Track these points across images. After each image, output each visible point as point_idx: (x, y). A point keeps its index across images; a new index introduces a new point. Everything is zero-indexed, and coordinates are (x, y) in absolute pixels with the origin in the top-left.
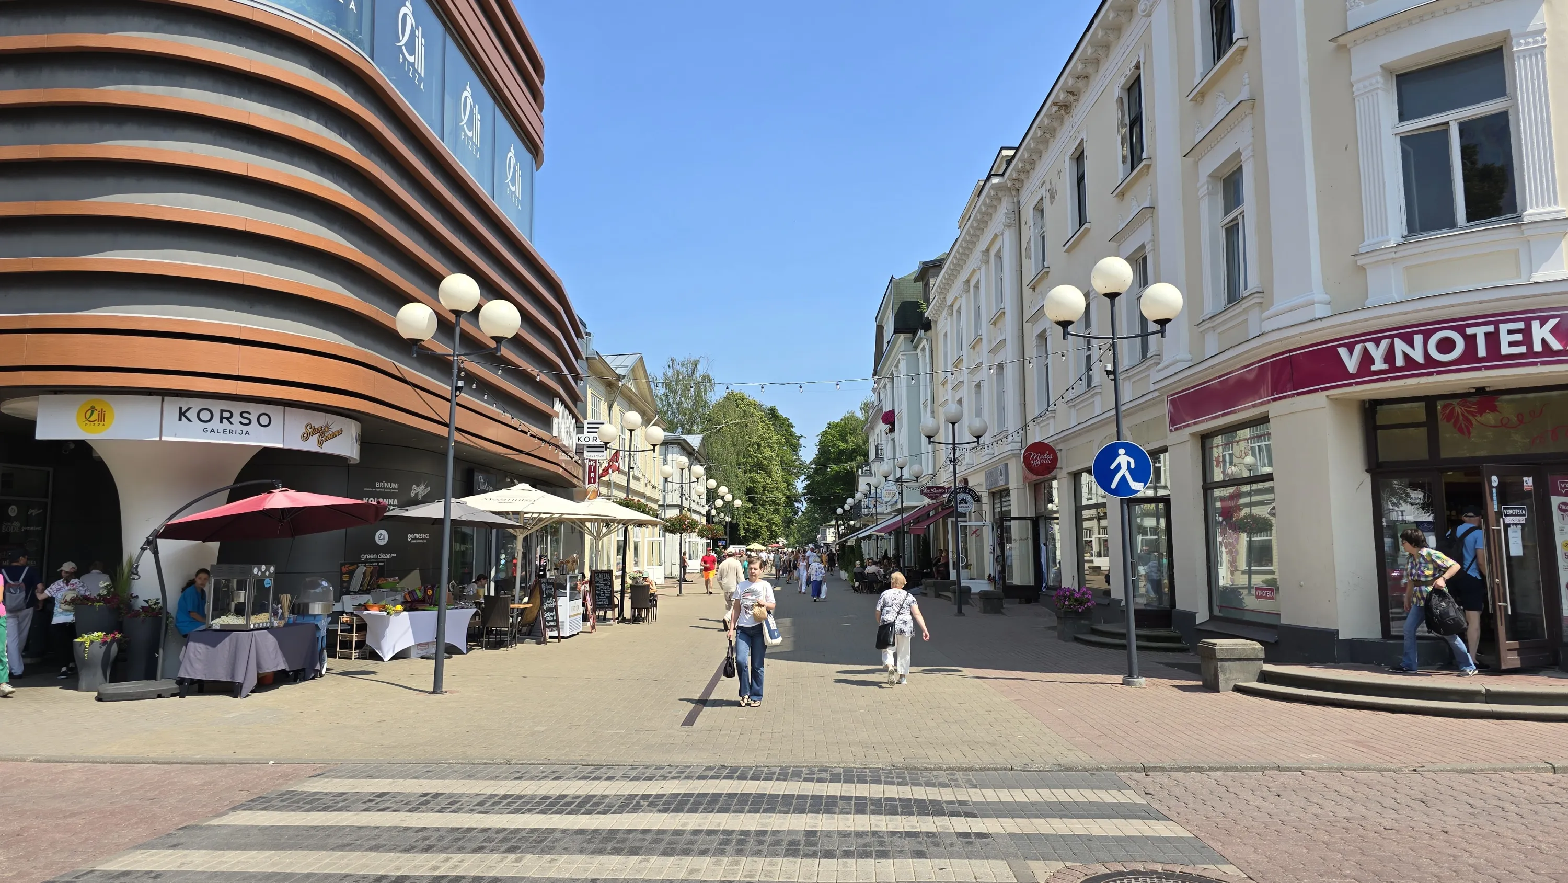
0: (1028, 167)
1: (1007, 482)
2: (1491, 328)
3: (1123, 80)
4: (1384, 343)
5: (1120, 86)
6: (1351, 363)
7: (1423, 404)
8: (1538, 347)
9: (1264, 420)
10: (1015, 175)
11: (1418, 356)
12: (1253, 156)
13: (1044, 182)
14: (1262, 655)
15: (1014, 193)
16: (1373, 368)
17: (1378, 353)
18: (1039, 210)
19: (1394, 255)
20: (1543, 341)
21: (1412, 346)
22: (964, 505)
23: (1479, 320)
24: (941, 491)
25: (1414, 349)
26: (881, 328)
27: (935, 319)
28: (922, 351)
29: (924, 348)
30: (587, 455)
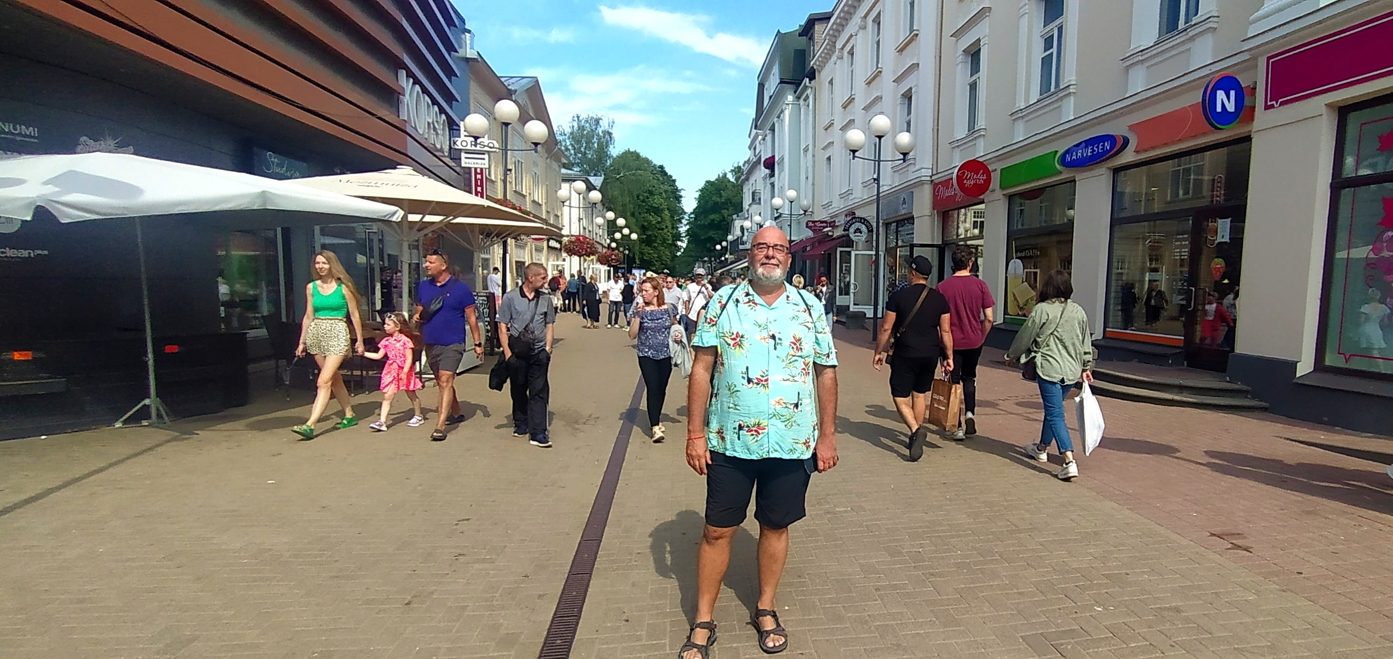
1: (911, 210)
22: (859, 234)
24: (824, 225)
26: (761, 86)
27: (820, 69)
28: (805, 100)
29: (807, 97)
30: (465, 162)
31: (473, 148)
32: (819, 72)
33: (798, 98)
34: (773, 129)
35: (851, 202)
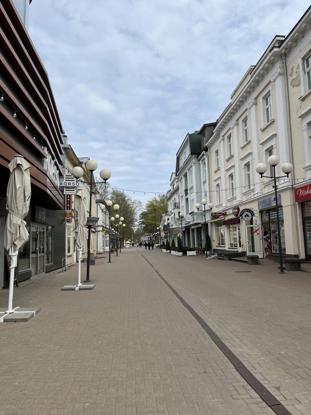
1: (280, 203)
15: (283, 58)
18: (307, 59)
22: (248, 217)
24: (220, 214)
26: (178, 159)
27: (210, 146)
28: (202, 161)
29: (204, 159)
30: (65, 192)
31: (69, 185)
32: (210, 148)
33: (199, 160)
34: (186, 176)
35: (235, 203)
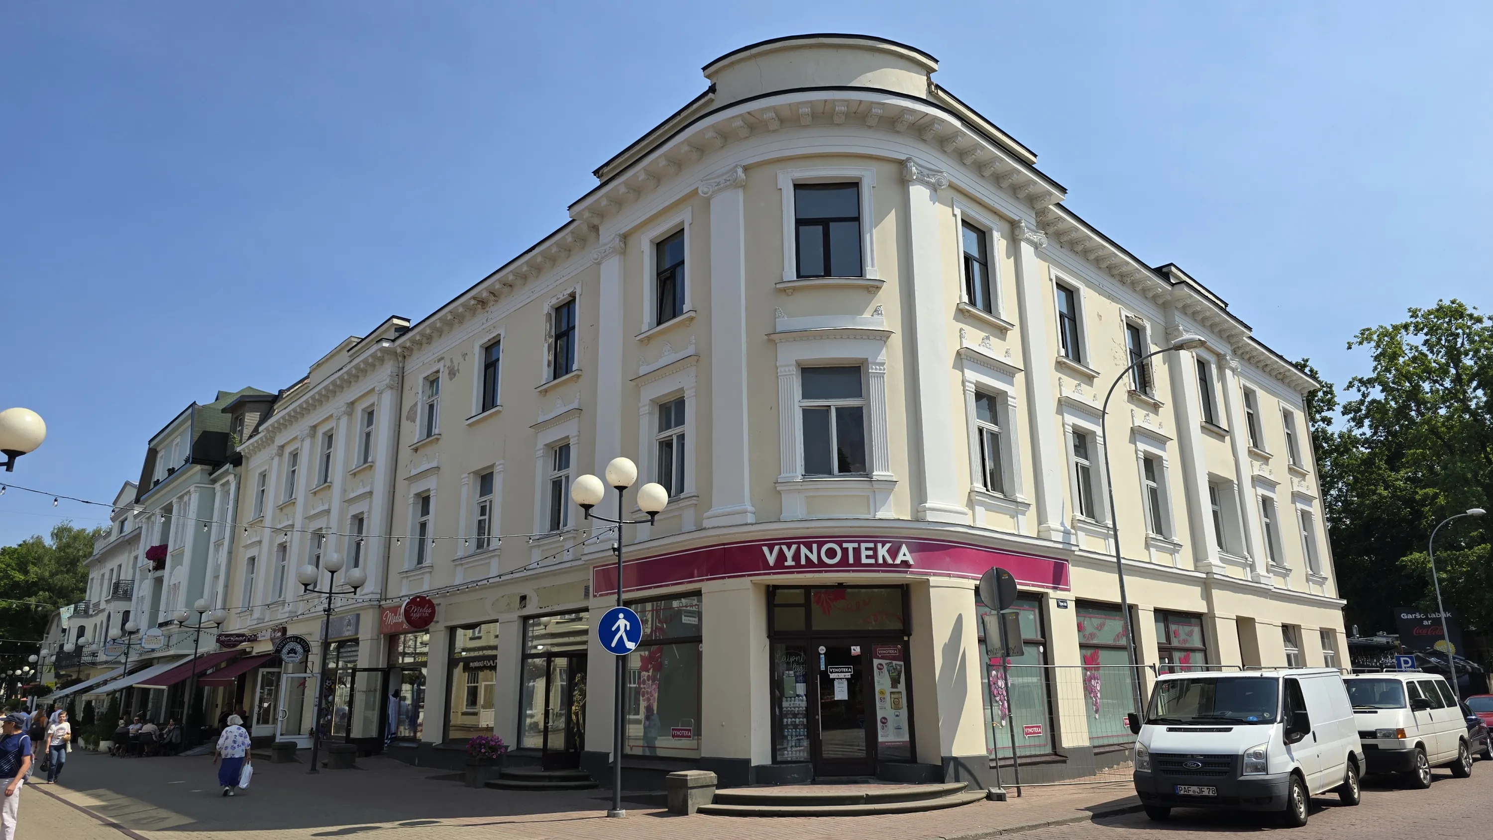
0: (425, 341)
1: (357, 632)
2: (856, 545)
3: (554, 301)
4: (794, 547)
5: (550, 304)
6: (771, 559)
7: (803, 591)
8: (881, 561)
9: (698, 593)
10: (408, 344)
11: (814, 557)
12: (696, 396)
13: (442, 358)
14: (715, 782)
15: (400, 359)
16: (786, 564)
17: (789, 554)
18: (433, 381)
19: (800, 487)
20: (883, 557)
21: (811, 552)
22: (293, 655)
23: (851, 538)
24: (241, 639)
25: (812, 553)
26: (153, 454)
27: (249, 458)
28: (223, 486)
29: (228, 484)
33: (214, 481)
